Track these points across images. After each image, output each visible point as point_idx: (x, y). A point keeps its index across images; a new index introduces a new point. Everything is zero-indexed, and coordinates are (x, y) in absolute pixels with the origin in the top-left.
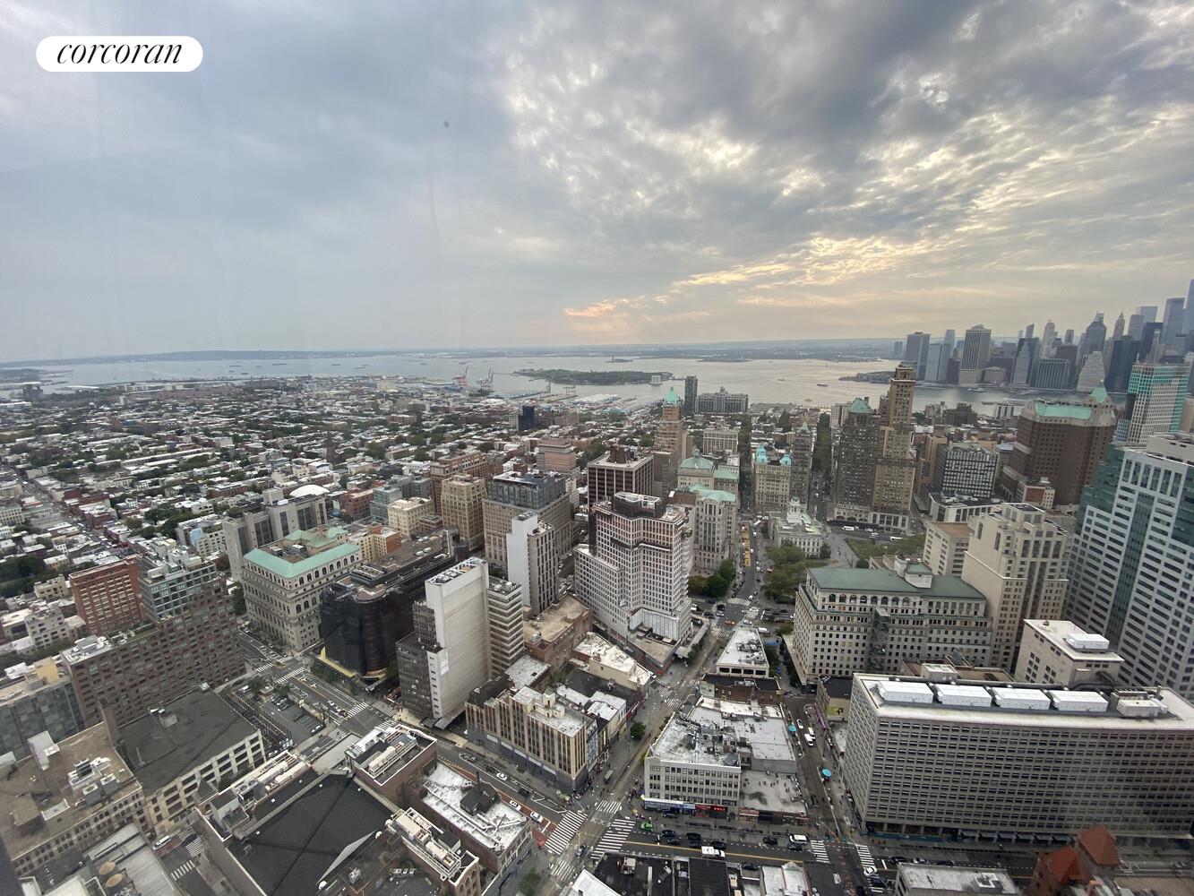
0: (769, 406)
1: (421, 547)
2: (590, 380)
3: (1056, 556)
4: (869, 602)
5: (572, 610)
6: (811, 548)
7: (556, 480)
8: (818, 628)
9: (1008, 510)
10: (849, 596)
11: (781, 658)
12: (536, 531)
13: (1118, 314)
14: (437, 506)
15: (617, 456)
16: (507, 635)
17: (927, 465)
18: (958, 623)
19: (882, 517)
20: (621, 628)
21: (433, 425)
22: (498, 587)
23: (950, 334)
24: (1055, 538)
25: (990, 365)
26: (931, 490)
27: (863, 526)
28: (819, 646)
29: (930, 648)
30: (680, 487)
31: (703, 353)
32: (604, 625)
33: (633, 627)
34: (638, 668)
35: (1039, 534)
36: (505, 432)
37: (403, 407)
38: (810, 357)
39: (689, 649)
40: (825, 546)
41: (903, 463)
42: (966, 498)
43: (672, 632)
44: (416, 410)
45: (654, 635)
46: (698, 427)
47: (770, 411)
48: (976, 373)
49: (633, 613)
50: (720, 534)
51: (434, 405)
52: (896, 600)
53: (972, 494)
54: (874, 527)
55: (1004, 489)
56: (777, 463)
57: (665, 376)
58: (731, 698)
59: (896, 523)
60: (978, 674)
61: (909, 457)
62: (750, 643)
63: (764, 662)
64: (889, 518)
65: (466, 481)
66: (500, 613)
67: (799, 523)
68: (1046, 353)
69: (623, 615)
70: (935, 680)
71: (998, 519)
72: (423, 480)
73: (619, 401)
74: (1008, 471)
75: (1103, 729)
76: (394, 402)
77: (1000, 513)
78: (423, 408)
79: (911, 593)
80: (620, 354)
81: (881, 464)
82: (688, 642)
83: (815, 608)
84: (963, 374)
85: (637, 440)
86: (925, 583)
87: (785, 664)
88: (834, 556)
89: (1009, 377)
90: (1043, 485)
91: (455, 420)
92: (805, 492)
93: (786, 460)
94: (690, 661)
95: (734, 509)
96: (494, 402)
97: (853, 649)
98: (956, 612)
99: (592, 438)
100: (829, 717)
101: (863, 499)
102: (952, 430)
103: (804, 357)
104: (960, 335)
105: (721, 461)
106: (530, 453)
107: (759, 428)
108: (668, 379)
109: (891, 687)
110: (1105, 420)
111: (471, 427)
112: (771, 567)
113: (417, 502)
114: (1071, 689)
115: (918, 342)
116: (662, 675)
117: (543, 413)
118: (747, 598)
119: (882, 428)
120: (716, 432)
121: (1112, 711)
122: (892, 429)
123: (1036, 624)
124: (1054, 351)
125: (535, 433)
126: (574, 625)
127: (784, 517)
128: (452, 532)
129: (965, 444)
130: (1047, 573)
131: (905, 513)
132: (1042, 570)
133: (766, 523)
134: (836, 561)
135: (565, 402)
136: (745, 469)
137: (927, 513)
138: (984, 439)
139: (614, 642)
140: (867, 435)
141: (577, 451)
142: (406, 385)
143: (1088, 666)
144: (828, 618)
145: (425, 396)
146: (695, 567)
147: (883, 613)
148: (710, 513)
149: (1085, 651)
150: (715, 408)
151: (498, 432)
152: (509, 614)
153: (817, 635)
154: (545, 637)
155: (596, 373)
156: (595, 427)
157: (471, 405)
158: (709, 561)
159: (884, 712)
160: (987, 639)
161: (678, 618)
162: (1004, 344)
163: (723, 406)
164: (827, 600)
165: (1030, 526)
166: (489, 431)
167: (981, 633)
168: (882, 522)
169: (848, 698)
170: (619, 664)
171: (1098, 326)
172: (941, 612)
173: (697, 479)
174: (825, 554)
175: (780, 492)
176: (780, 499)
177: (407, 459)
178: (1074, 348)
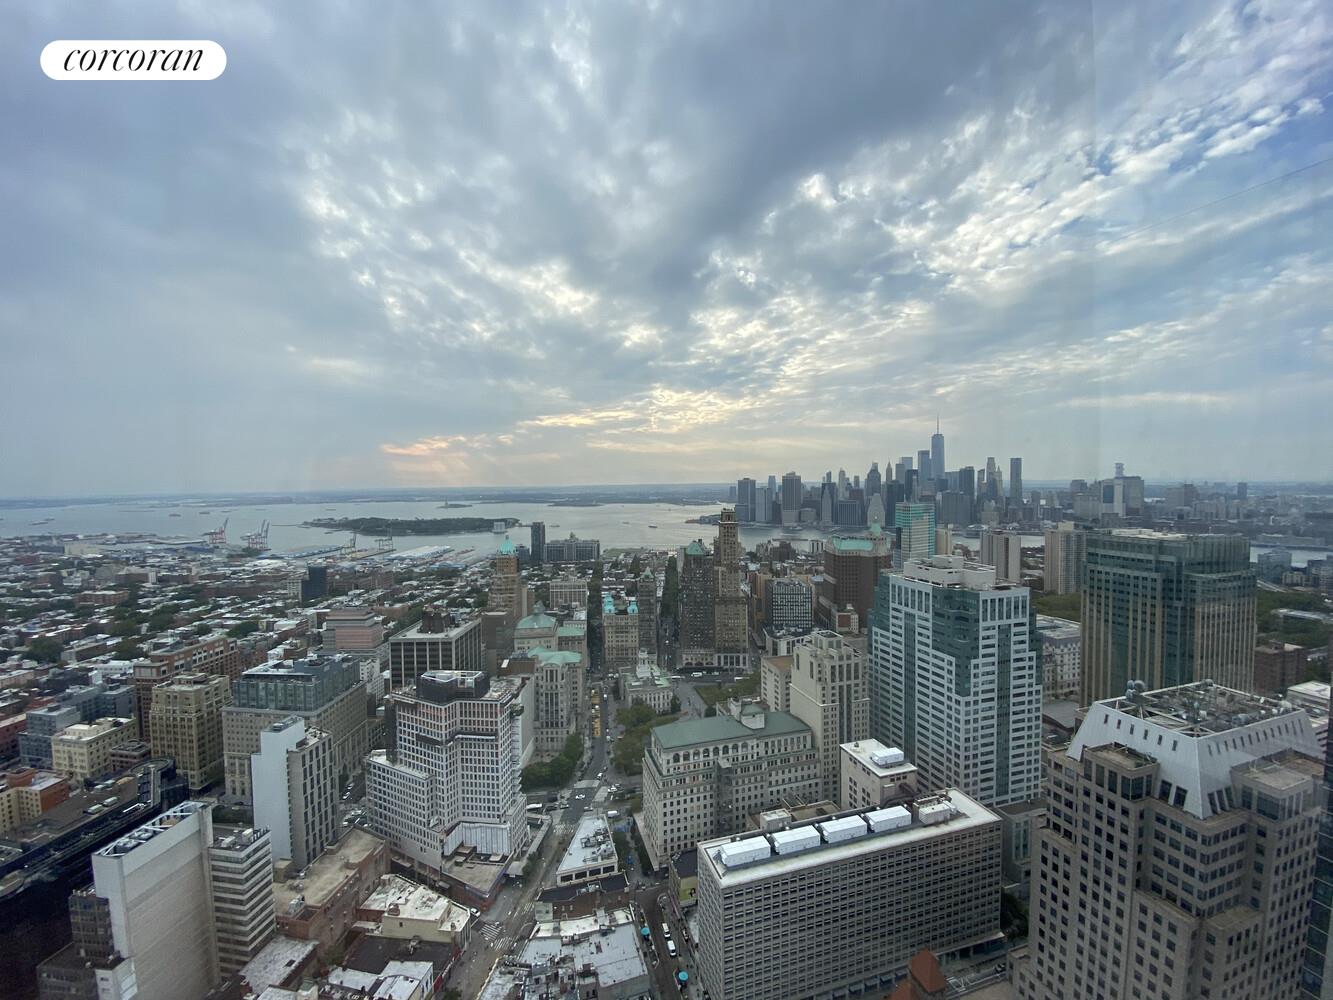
0: (622, 551)
1: (99, 800)
2: (413, 530)
3: (856, 677)
4: (711, 754)
5: (357, 849)
6: (660, 702)
7: (345, 665)
8: (665, 797)
9: (816, 639)
10: (691, 752)
11: (632, 844)
12: (302, 744)
13: (887, 462)
14: (142, 729)
15: (432, 622)
16: (243, 913)
17: (759, 600)
18: (792, 761)
19: (726, 658)
20: (433, 858)
21: (158, 603)
22: (228, 840)
23: (772, 479)
24: (853, 662)
25: (804, 506)
26: (765, 625)
27: (710, 670)
28: (668, 819)
29: (772, 793)
30: (517, 653)
31: (553, 496)
32: (410, 860)
33: (449, 851)
34: (454, 909)
35: (841, 658)
36: (279, 604)
37: (106, 580)
38: (659, 501)
39: (524, 862)
40: (675, 698)
41: (737, 601)
42: (793, 630)
43: (502, 846)
44: (132, 584)
45: (479, 856)
46: (546, 579)
47: (621, 557)
48: (795, 513)
49: (448, 832)
50: (564, 704)
51: (164, 573)
52: (735, 747)
53: (797, 626)
54: (719, 669)
55: (822, 619)
56: (624, 612)
57: (511, 523)
58: (575, 914)
59: (738, 663)
60: (810, 813)
61: (742, 594)
62: (597, 834)
63: (612, 854)
64: (732, 658)
65: (196, 683)
66: (232, 881)
67: (648, 676)
68: (843, 495)
69: (434, 838)
70: (772, 828)
71: (810, 648)
72: (123, 689)
73: (451, 554)
74: (822, 600)
75: (911, 843)
76: (92, 572)
77: (810, 642)
78: (144, 578)
79: (750, 737)
80: (457, 499)
81: (719, 604)
82: (523, 853)
83: (661, 774)
84: (785, 514)
85: (470, 600)
86: (758, 723)
87: (636, 849)
88: (685, 708)
89: (819, 516)
90: (849, 611)
91: (198, 593)
92: (654, 641)
93: (633, 608)
94: (526, 877)
95: (580, 671)
96: (266, 564)
97: (702, 812)
98: (789, 749)
99: (410, 603)
100: (683, 903)
101: (707, 642)
102: (778, 566)
103: (653, 501)
104: (779, 481)
105: (566, 616)
106: (315, 631)
107: (610, 575)
108: (513, 525)
109: (733, 849)
110: (883, 550)
111: (222, 601)
112: (622, 733)
113: (107, 726)
114: (882, 808)
115: (746, 485)
116: (488, 910)
117: (342, 575)
118: (595, 777)
119: (716, 568)
120: (563, 584)
121: (916, 822)
122: (724, 569)
123: (848, 747)
124: (847, 494)
125: (326, 603)
126: (359, 872)
127: (633, 671)
128: (161, 765)
129: (785, 580)
130: (853, 695)
131: (745, 651)
132: (849, 692)
133: (617, 682)
134: (686, 714)
135: (376, 558)
136: (595, 623)
137: (763, 648)
138: (800, 573)
139: (421, 880)
140: (704, 575)
141: (385, 622)
142: (119, 547)
143: (892, 780)
144: (674, 781)
145: (151, 561)
146: (537, 751)
147: (725, 764)
148: (552, 680)
149: (887, 766)
150: (566, 556)
151: (268, 606)
152: (247, 880)
153: (665, 805)
154: (310, 901)
155: (423, 521)
156: (416, 588)
157: (228, 572)
158: (552, 739)
159: (727, 881)
160: (818, 771)
161: (508, 825)
162: (813, 488)
163: (574, 553)
164: (671, 761)
165: (833, 652)
166: (253, 605)
167: (812, 766)
168: (726, 663)
169: (696, 874)
170: (427, 910)
171: (874, 471)
172: (776, 751)
173: (537, 642)
174: (675, 708)
175: (629, 644)
176: (630, 652)
177: (101, 658)
178: (861, 491)
